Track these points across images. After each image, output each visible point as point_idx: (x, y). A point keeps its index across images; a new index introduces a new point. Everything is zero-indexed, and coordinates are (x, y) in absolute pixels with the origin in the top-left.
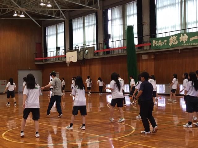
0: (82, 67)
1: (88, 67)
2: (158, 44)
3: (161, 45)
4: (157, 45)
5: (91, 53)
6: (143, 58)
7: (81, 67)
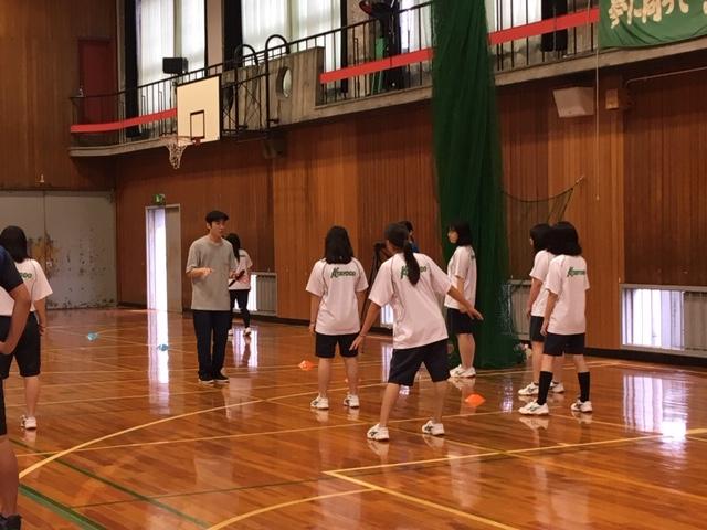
0: (274, 174)
1: (301, 173)
2: (637, 14)
3: (657, 18)
4: (633, 18)
5: (306, 83)
6: (563, 113)
7: (269, 172)
